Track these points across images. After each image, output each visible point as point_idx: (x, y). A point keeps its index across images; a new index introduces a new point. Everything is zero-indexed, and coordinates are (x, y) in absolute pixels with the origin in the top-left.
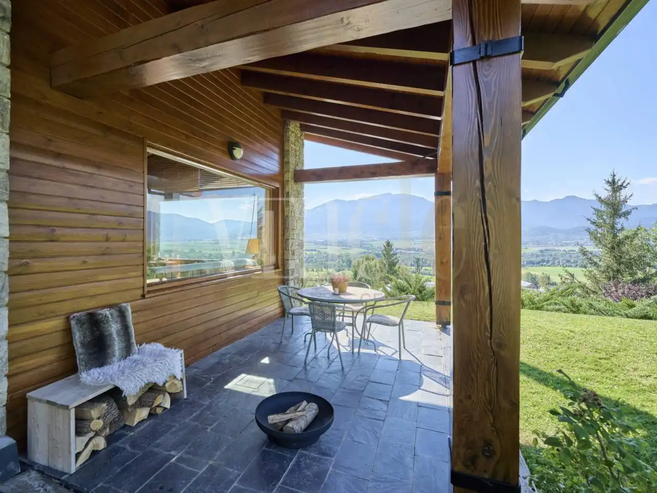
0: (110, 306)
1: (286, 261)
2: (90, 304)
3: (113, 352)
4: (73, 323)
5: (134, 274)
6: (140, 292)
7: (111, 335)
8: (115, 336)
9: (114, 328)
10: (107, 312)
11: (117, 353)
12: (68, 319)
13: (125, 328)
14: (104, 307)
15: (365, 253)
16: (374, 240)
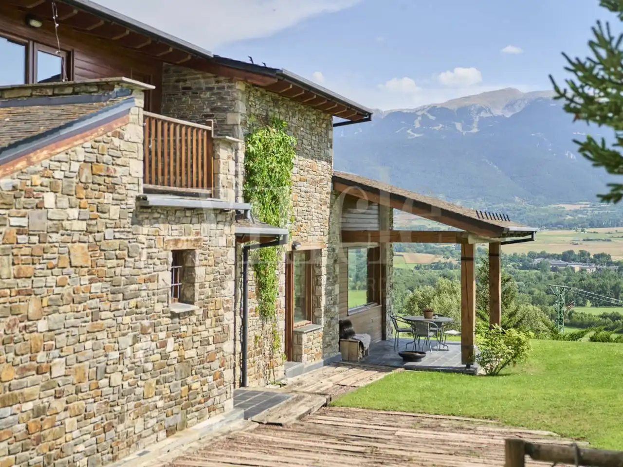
6: (347, 313)
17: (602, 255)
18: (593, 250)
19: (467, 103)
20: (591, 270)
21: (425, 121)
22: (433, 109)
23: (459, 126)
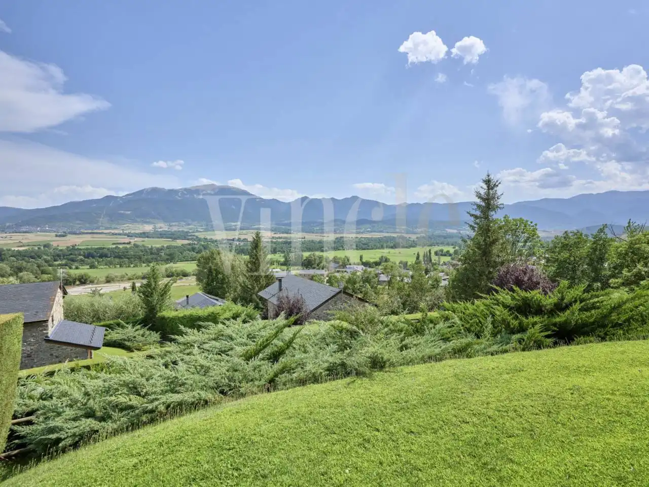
15: (189, 244)
16: (197, 231)
17: (245, 239)
18: (242, 237)
19: (198, 188)
20: (242, 244)
21: (182, 193)
22: (186, 189)
23: (195, 195)
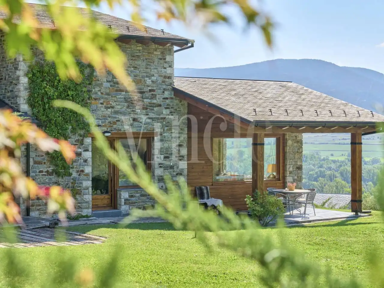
0: (204, 186)
1: (286, 177)
2: (200, 185)
3: (205, 197)
4: (196, 188)
5: (209, 178)
6: (211, 184)
7: (204, 193)
8: (205, 193)
9: (205, 191)
10: (203, 187)
11: (206, 198)
12: (195, 188)
13: (207, 192)
14: (203, 186)
